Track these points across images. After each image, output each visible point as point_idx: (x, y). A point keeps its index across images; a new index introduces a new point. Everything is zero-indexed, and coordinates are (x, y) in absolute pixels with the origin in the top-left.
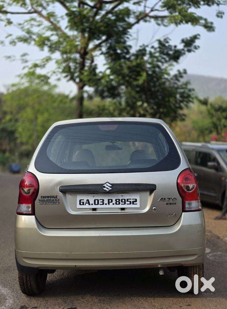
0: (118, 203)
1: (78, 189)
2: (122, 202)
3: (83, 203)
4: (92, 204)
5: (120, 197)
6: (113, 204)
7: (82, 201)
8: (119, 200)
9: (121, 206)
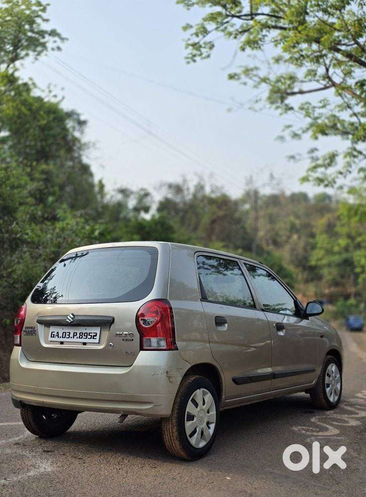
0: (81, 337)
1: (53, 321)
2: (84, 336)
3: (54, 335)
4: (60, 337)
5: (83, 330)
6: (77, 338)
7: (53, 333)
8: (83, 333)
9: (83, 340)
